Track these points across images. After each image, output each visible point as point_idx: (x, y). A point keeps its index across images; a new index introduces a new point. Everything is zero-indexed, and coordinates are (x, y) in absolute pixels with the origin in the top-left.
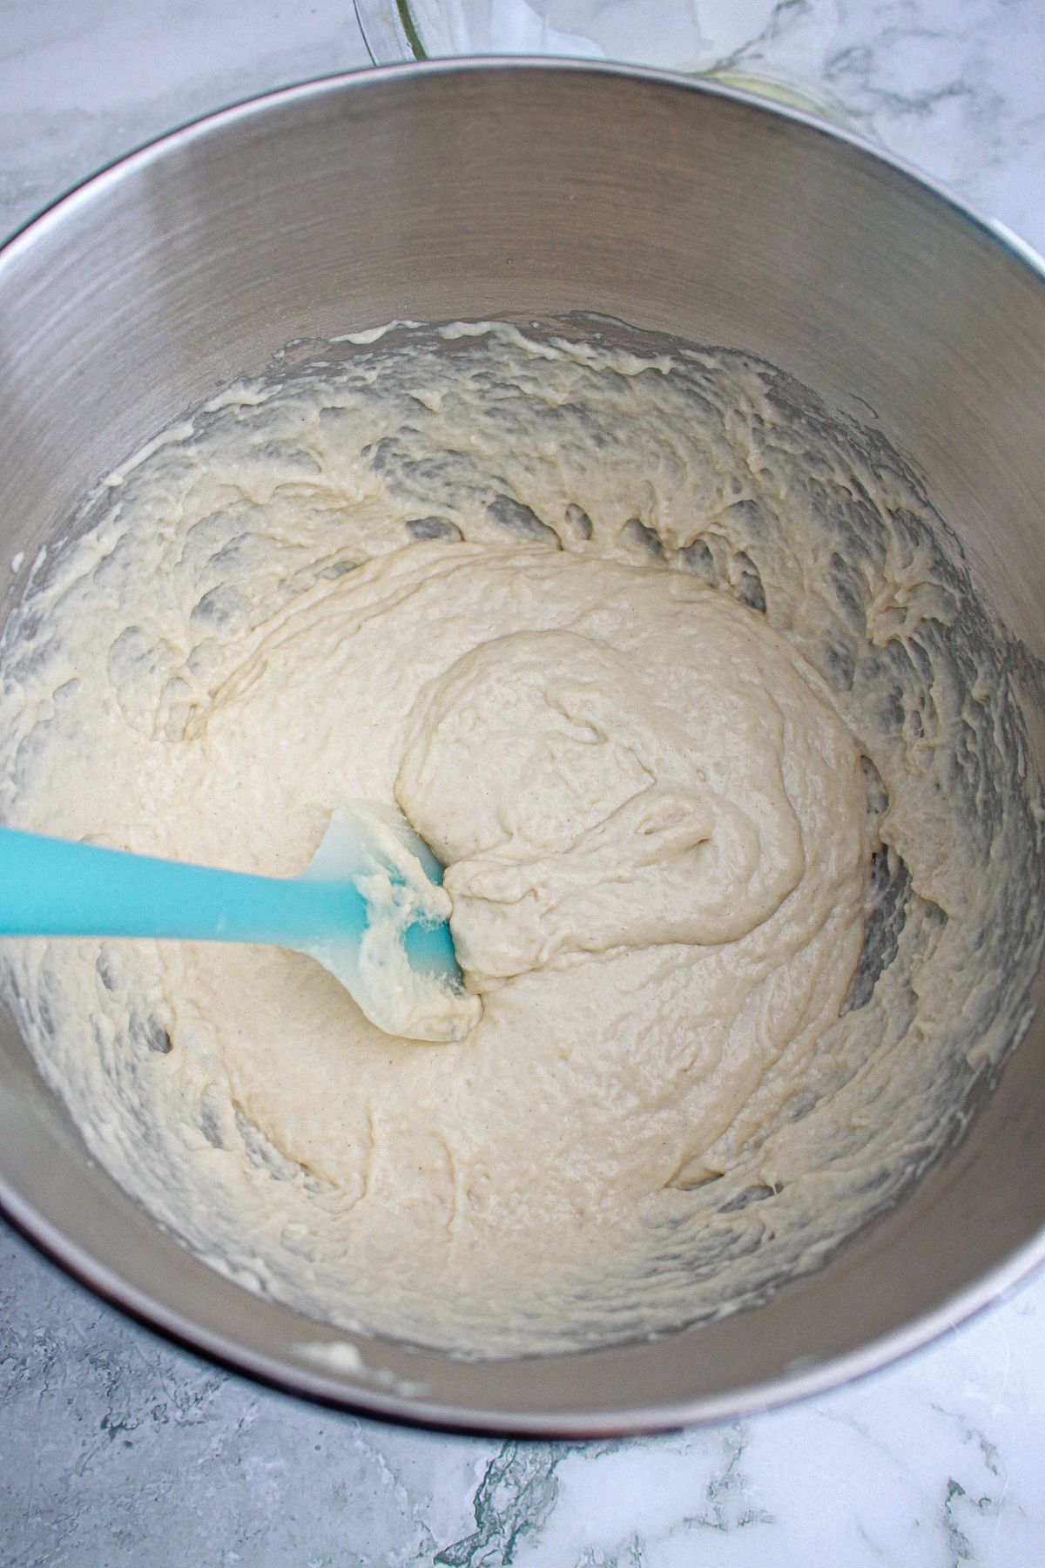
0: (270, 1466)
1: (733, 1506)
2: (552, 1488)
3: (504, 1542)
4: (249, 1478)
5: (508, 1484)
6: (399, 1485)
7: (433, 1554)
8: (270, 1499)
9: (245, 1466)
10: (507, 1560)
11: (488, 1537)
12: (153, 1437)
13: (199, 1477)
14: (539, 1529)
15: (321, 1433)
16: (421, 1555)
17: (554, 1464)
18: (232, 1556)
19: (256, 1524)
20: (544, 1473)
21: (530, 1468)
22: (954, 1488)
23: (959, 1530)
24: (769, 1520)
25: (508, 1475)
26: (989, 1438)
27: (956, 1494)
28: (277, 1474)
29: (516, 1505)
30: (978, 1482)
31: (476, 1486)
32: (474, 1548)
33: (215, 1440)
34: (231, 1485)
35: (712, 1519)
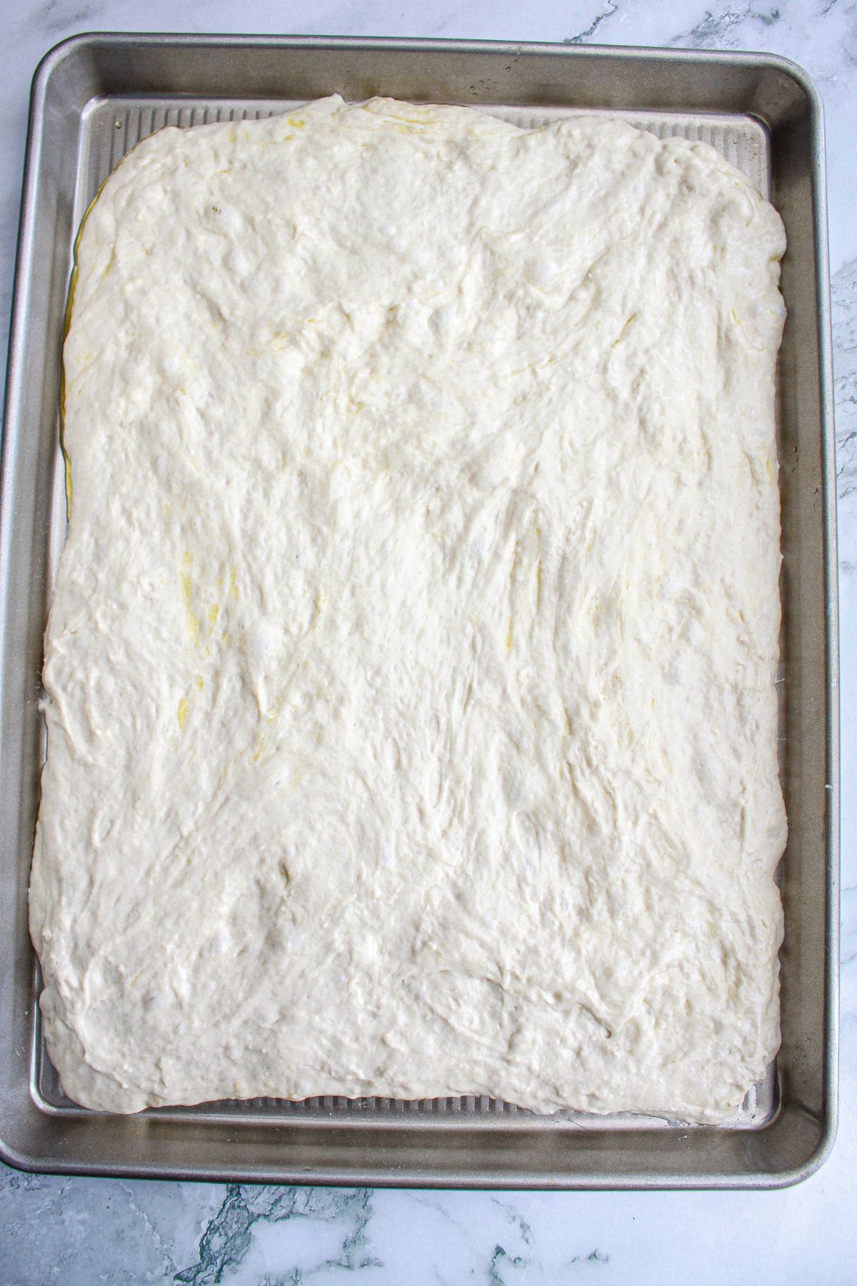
0: (79, 1217)
1: (358, 1255)
2: (247, 1237)
3: (216, 1269)
4: (66, 1224)
5: (220, 1235)
6: (155, 1233)
7: (173, 1274)
8: (79, 1237)
9: (65, 1216)
10: (218, 1280)
11: (207, 1266)
12: (10, 1197)
13: (37, 1221)
14: (238, 1263)
15: (110, 1198)
16: (166, 1274)
17: (249, 1225)
18: (56, 1269)
19: (70, 1251)
20: (243, 1230)
21: (235, 1226)
22: (499, 1251)
23: (499, 1276)
24: (380, 1265)
25: (221, 1230)
26: (527, 1221)
27: (499, 1255)
28: (83, 1222)
29: (224, 1248)
30: (515, 1247)
31: (202, 1235)
32: (198, 1272)
33: (47, 1200)
34: (56, 1227)
35: (344, 1262)
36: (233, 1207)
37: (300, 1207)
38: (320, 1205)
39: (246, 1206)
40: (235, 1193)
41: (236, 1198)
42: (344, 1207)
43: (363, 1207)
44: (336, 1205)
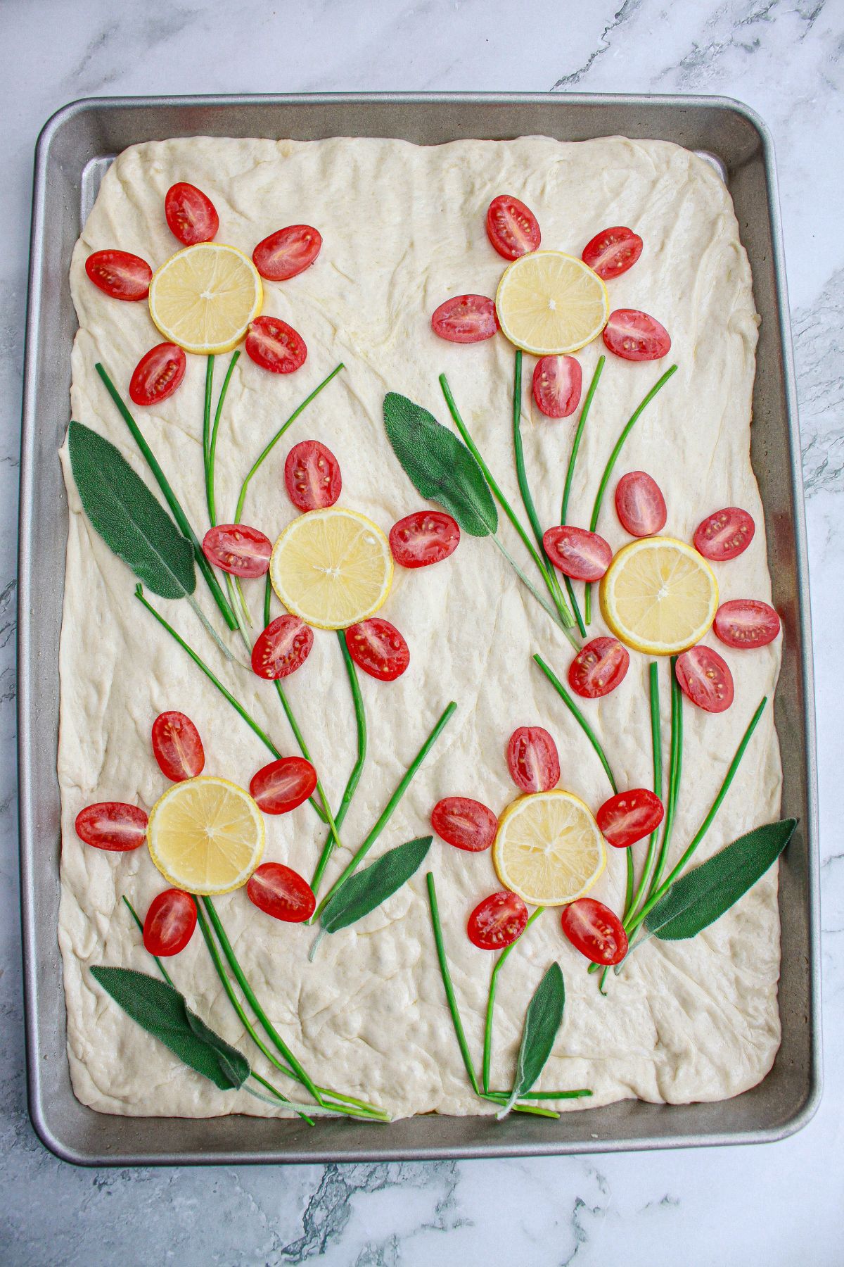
0: (189, 1202)
1: (450, 1216)
2: (346, 1209)
3: (320, 1241)
4: (177, 1210)
5: (322, 1209)
6: (260, 1211)
7: (280, 1249)
8: (189, 1221)
9: (175, 1203)
10: (322, 1251)
11: (311, 1239)
12: (123, 1189)
13: (149, 1210)
14: (340, 1233)
15: (216, 1183)
16: (274, 1250)
17: (348, 1197)
18: (170, 1253)
19: (182, 1235)
20: (342, 1202)
21: (334, 1199)
22: (579, 1202)
23: (581, 1226)
24: (471, 1224)
25: (322, 1204)
26: (601, 1173)
27: (580, 1206)
28: (192, 1207)
29: (326, 1220)
30: (592, 1200)
31: (304, 1210)
32: (304, 1245)
33: (157, 1189)
34: (168, 1214)
35: (438, 1224)
36: (332, 1182)
37: (393, 1177)
38: (412, 1174)
39: (343, 1180)
40: (332, 1169)
41: (334, 1173)
42: (434, 1173)
43: (452, 1172)
44: (427, 1172)
